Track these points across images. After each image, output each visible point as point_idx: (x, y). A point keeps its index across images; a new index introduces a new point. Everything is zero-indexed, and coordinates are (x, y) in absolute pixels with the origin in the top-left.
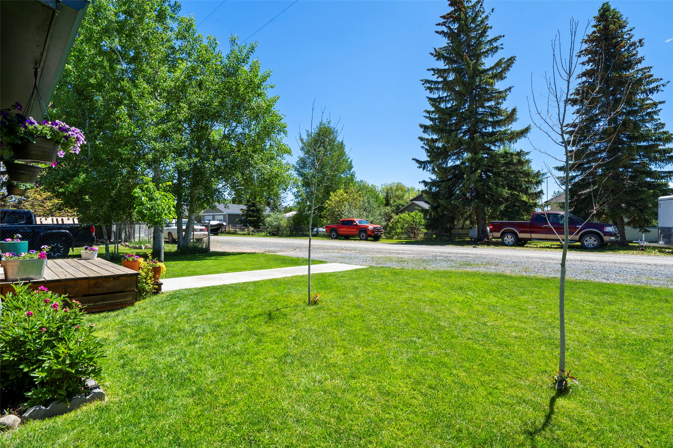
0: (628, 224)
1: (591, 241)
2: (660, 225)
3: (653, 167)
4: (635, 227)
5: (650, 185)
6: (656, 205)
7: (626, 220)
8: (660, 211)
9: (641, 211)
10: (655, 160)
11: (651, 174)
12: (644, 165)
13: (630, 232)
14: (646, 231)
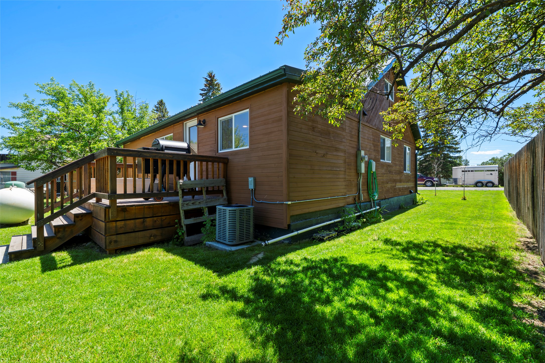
0: (442, 177)
1: (429, 184)
2: (453, 177)
3: (451, 155)
4: (445, 179)
5: (450, 162)
6: (452, 170)
7: (441, 176)
8: (453, 172)
9: (447, 172)
10: (452, 152)
11: (450, 157)
12: (448, 154)
13: (443, 181)
14: (449, 180)
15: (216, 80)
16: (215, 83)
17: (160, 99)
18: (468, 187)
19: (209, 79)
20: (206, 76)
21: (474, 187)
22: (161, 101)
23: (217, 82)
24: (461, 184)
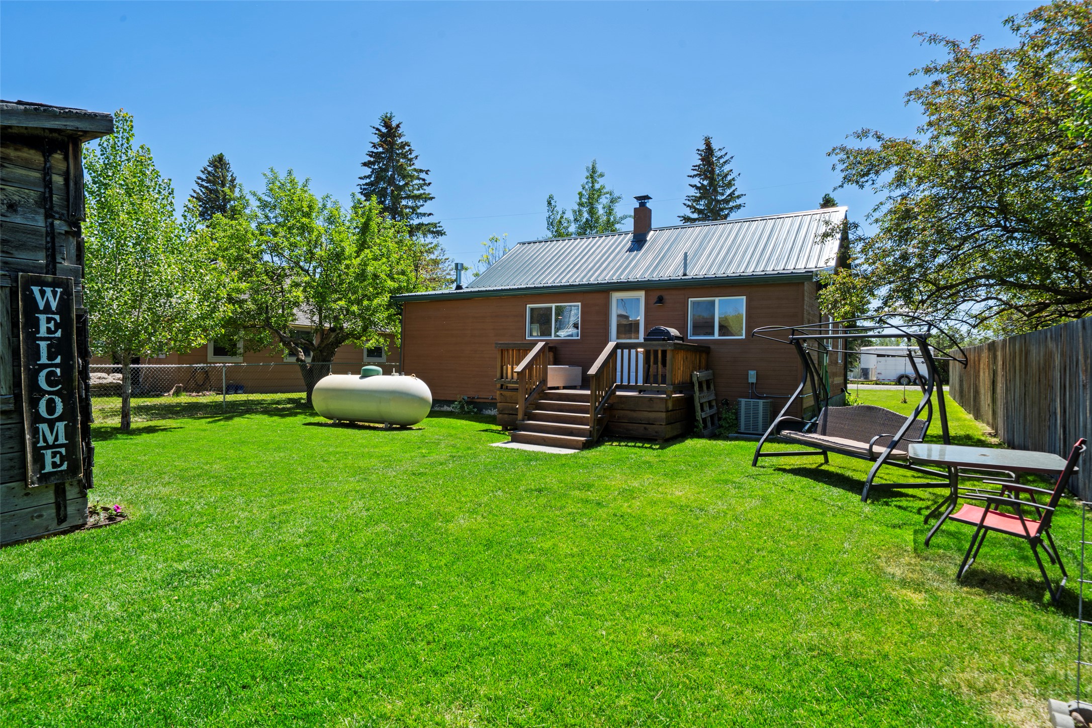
2: (862, 366)
15: (400, 136)
16: (399, 141)
17: (217, 153)
18: (887, 384)
19: (384, 130)
20: (378, 124)
21: (896, 384)
22: (220, 158)
23: (402, 140)
24: (875, 379)
